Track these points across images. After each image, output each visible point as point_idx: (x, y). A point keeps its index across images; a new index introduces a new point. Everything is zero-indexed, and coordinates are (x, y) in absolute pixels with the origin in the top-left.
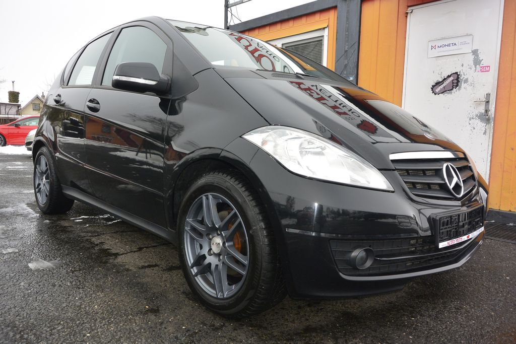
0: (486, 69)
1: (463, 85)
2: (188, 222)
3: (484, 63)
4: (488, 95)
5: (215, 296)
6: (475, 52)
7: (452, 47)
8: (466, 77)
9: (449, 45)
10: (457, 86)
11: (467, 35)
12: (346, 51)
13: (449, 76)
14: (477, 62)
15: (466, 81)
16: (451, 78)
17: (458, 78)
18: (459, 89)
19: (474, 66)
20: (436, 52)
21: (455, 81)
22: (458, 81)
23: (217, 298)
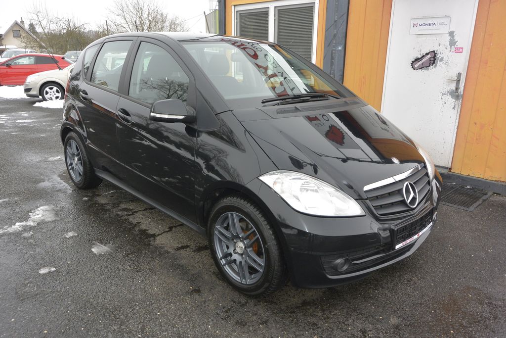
0: (459, 50)
1: (439, 63)
2: (216, 228)
3: (459, 45)
4: (459, 75)
5: (240, 282)
6: (451, 34)
7: (431, 27)
8: (442, 56)
9: (429, 25)
10: (434, 63)
11: (446, 17)
12: (335, 21)
13: (427, 54)
14: (452, 43)
15: (442, 60)
16: (429, 56)
17: (435, 56)
18: (435, 67)
19: (449, 47)
20: (417, 31)
21: (432, 59)
22: (435, 59)
23: (241, 283)
